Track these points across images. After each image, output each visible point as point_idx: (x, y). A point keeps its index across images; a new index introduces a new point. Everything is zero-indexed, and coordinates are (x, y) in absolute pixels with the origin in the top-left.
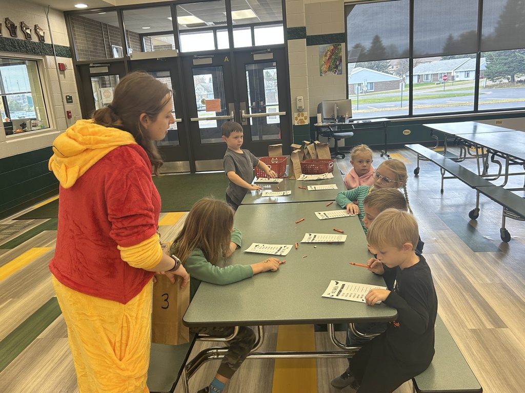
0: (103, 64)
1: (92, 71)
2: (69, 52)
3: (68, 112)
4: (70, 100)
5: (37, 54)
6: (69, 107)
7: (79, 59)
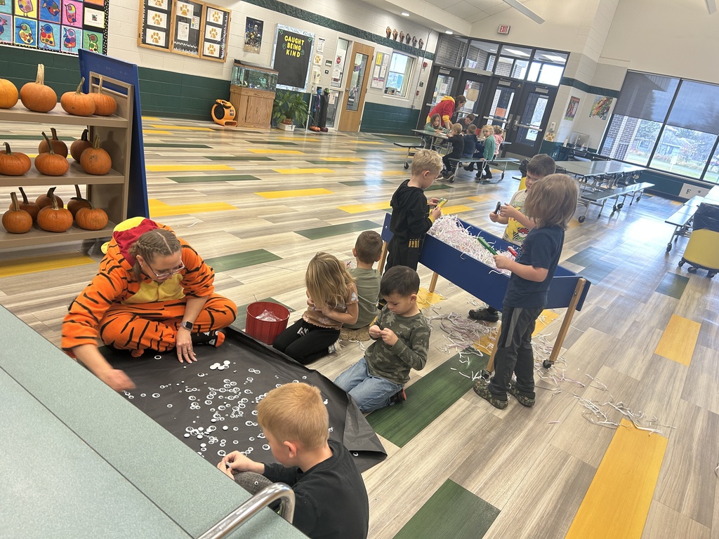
0: (448, 68)
1: (441, 71)
2: (433, 57)
3: (418, 92)
4: (421, 85)
5: (414, 54)
6: (419, 89)
7: (437, 62)
